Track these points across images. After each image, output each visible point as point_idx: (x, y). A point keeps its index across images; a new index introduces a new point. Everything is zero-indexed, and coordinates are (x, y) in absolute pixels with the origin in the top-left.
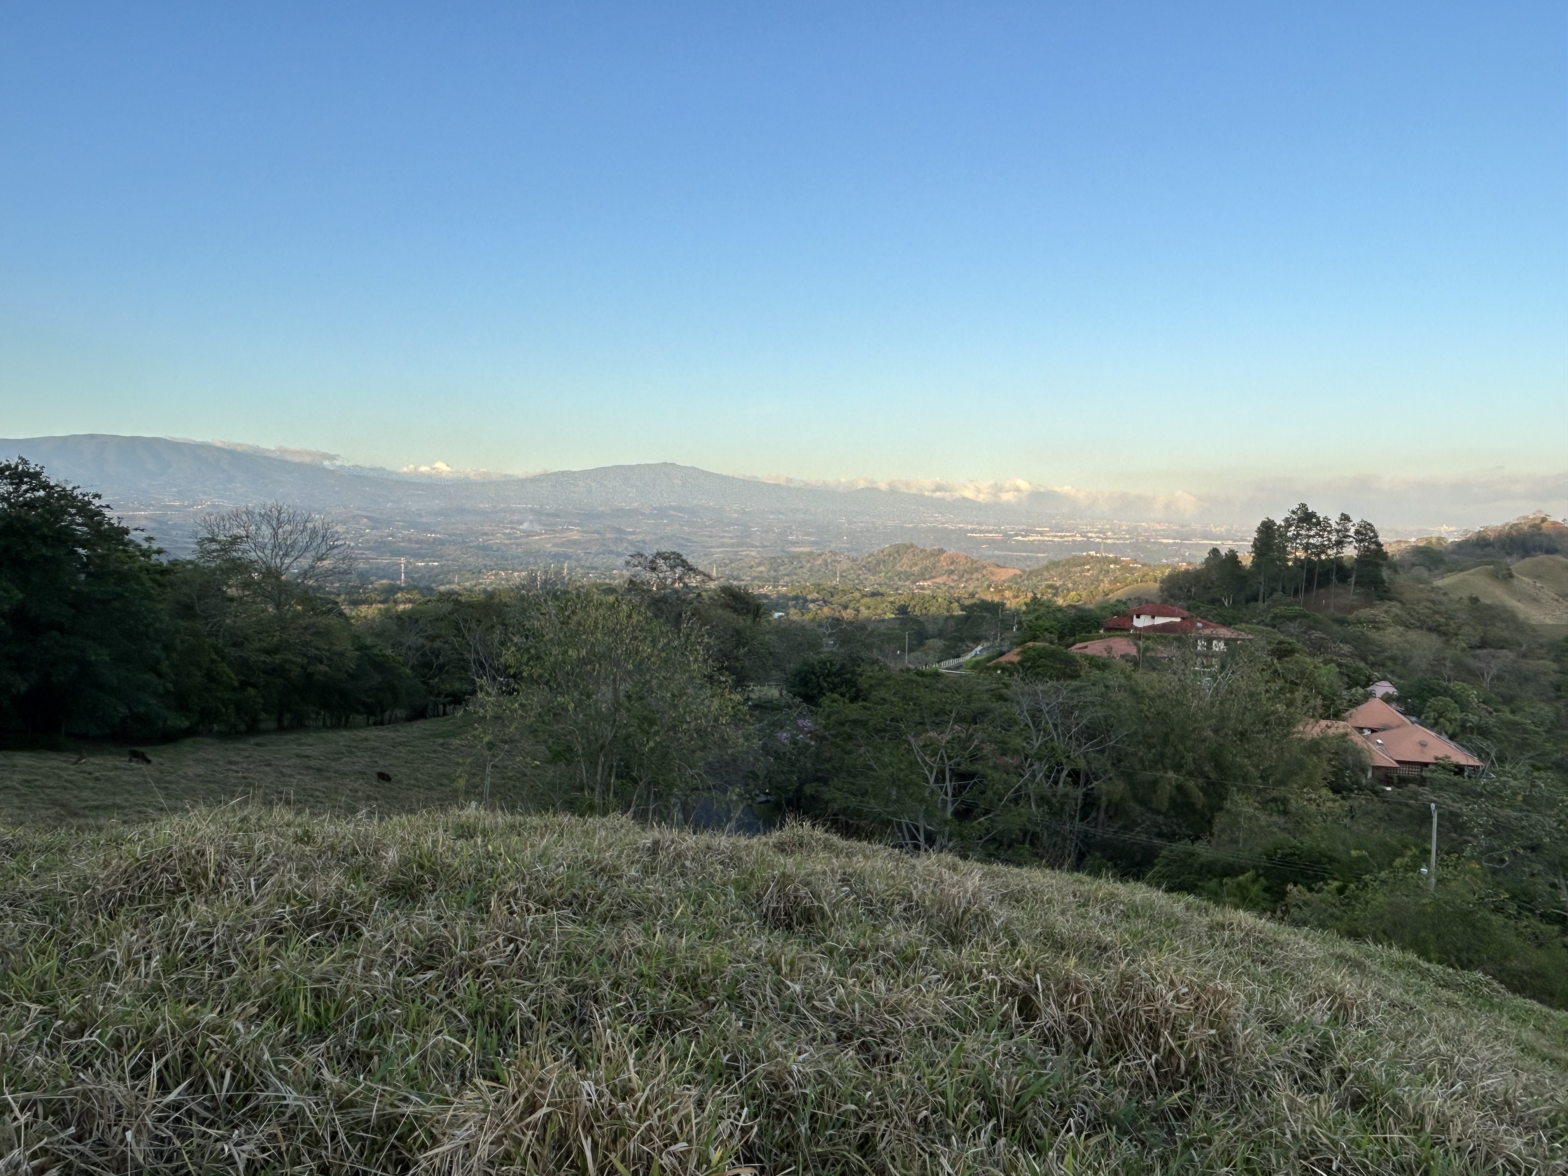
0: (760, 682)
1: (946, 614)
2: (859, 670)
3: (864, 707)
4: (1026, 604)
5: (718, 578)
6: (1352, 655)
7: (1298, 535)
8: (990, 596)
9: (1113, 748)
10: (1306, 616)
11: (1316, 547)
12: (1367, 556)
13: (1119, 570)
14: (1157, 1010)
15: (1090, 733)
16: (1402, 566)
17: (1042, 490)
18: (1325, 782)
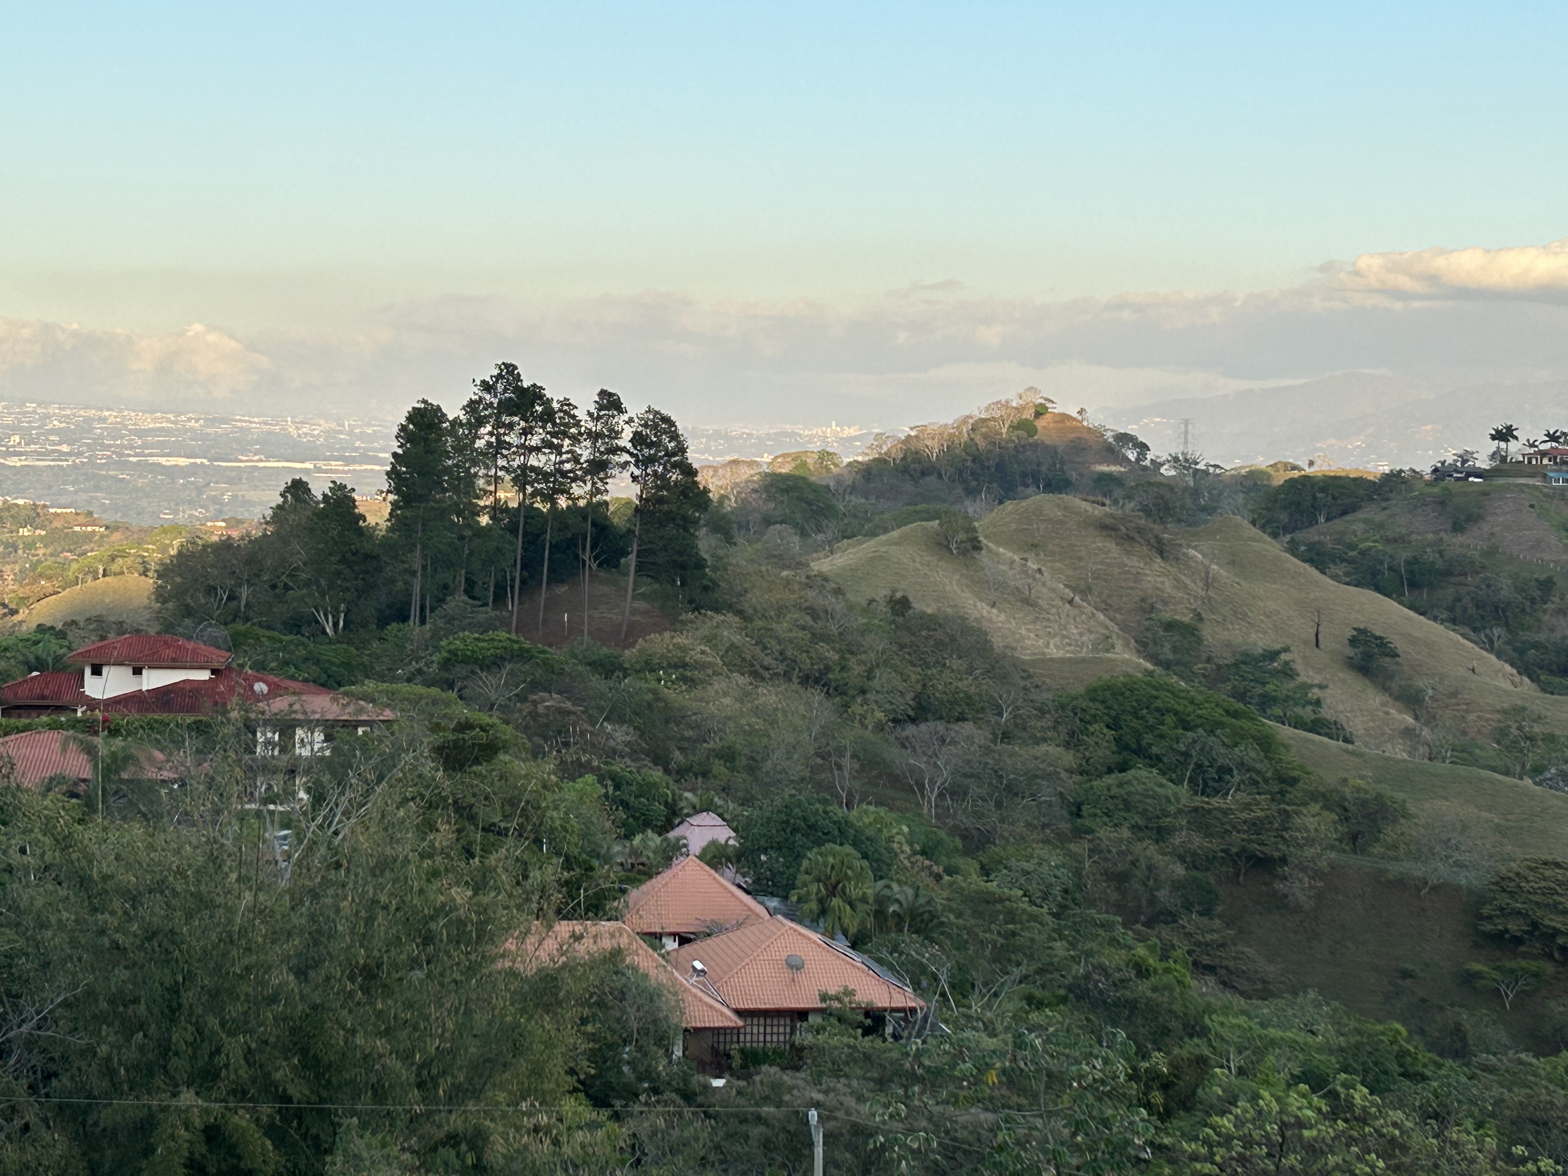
6: (634, 753)
7: (501, 445)
10: (523, 655)
11: (545, 476)
12: (661, 500)
16: (744, 526)
18: (571, 1081)
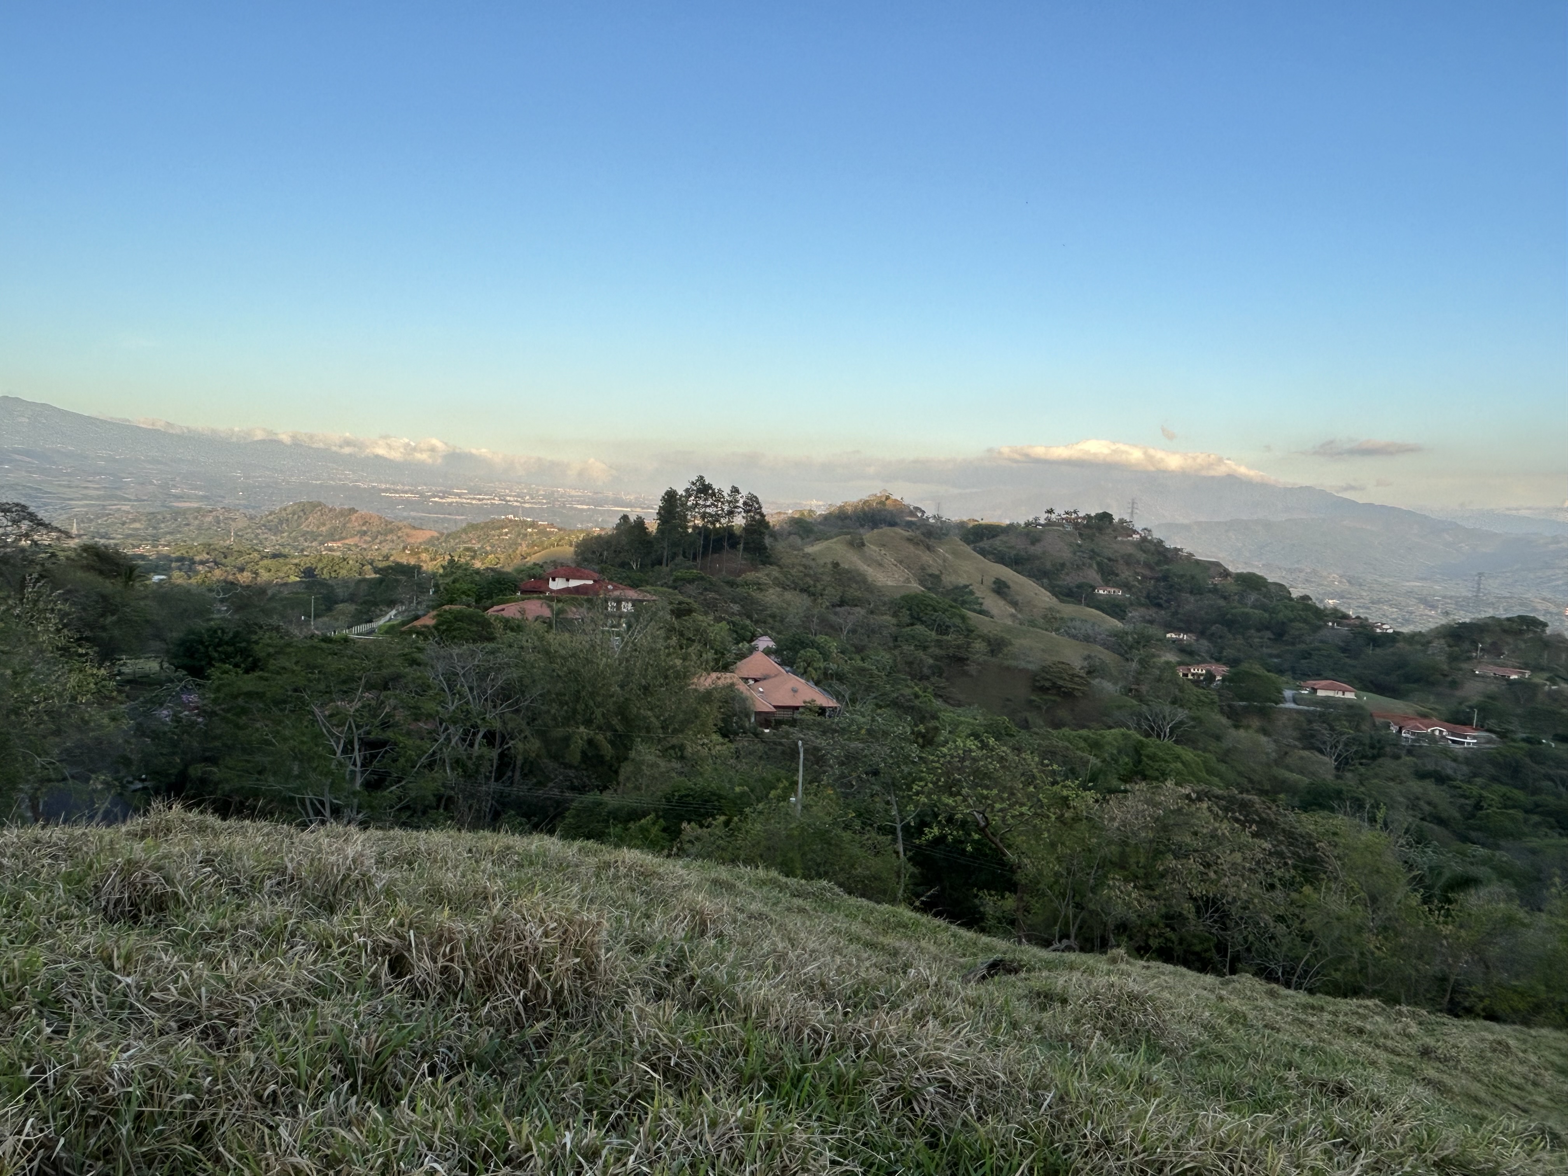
0: (135, 654)
1: (358, 577)
2: (254, 638)
3: (261, 678)
4: (443, 567)
5: (79, 536)
6: (740, 614)
7: (697, 504)
8: (406, 559)
9: (528, 708)
10: (702, 579)
11: (712, 516)
12: (752, 525)
13: (537, 534)
14: (527, 948)
15: (505, 694)
16: (781, 535)
17: (458, 451)
18: (715, 728)
